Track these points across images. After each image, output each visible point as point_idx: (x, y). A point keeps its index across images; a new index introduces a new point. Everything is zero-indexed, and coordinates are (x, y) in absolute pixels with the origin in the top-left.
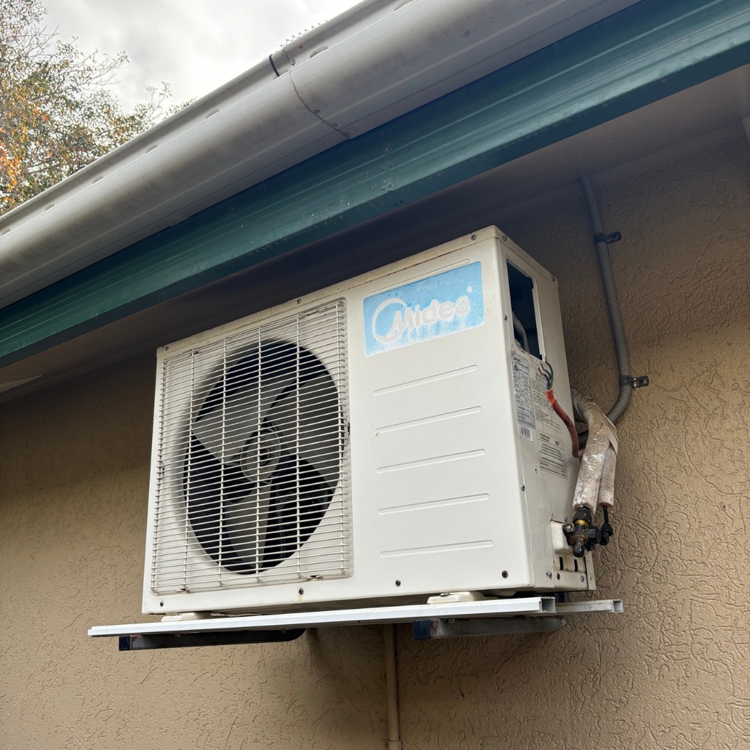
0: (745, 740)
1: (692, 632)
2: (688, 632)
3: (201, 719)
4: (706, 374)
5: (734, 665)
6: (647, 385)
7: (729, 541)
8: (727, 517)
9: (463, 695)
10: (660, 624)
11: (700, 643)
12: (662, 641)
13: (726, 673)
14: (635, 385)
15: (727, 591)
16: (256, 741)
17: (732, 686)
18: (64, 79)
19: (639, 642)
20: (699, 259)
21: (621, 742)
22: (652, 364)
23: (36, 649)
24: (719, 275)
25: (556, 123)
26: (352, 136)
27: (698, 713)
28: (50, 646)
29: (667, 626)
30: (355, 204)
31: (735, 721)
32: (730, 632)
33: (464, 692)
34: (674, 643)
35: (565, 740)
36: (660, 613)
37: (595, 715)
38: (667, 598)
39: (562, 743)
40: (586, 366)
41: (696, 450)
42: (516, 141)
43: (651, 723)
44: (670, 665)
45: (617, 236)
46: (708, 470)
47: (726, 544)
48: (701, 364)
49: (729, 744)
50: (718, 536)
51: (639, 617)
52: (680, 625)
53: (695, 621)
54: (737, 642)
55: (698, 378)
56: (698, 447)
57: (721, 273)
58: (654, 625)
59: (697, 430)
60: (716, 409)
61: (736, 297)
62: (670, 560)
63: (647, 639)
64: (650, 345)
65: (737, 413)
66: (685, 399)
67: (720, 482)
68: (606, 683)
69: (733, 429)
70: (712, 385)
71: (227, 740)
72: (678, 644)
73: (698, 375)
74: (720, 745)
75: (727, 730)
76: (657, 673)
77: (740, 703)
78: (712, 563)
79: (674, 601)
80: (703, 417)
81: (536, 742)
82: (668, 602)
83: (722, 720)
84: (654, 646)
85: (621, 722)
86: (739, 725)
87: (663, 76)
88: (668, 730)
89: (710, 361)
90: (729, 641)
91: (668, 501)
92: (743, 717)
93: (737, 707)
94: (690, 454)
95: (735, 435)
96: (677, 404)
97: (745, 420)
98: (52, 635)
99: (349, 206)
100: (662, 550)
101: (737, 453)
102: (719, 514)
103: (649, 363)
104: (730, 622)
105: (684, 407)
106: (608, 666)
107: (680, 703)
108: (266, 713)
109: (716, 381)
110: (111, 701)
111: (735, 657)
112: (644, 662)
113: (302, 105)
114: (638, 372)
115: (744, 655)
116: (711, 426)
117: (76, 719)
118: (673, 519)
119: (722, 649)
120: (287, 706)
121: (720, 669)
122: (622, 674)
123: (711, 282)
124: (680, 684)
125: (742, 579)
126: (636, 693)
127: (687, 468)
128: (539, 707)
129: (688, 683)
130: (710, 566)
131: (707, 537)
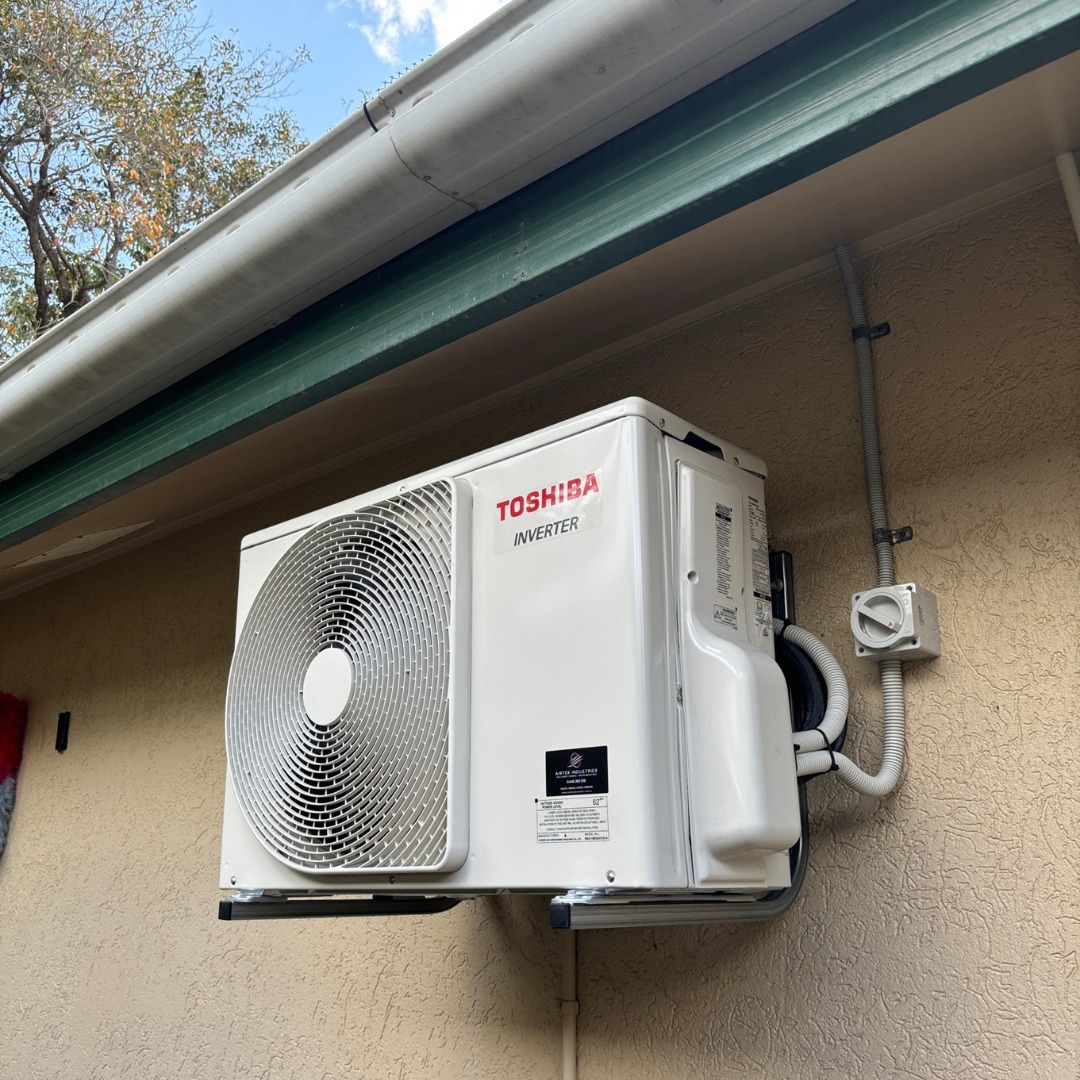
0: (1000, 1016)
1: (944, 873)
2: (939, 873)
3: (344, 966)
4: (988, 524)
5: (993, 918)
6: (910, 538)
7: (1000, 753)
8: (1000, 722)
9: (656, 947)
10: (904, 862)
11: (952, 888)
12: (906, 884)
13: (983, 927)
14: (895, 540)
15: (992, 820)
16: (407, 995)
17: (988, 944)
18: (224, 93)
19: (876, 885)
20: (991, 362)
21: (845, 1011)
22: (918, 510)
23: (155, 871)
24: (1015, 385)
25: (720, 189)
26: (482, 208)
27: (944, 978)
28: (171, 868)
29: (913, 865)
30: (482, 300)
31: (990, 991)
32: (991, 874)
33: (657, 942)
34: (920, 887)
35: (777, 1008)
36: (905, 848)
37: (816, 976)
38: (916, 829)
39: (773, 1011)
40: (833, 511)
41: (967, 630)
42: (672, 213)
43: (884, 989)
44: (913, 915)
45: (884, 329)
46: (981, 657)
47: (995, 759)
48: (982, 510)
49: (980, 1021)
50: (986, 747)
51: (879, 853)
52: (930, 864)
53: (948, 858)
54: (999, 888)
55: (977, 530)
56: (971, 626)
57: (1018, 381)
58: (897, 863)
59: (970, 603)
60: (997, 573)
61: (1036, 416)
62: (923, 778)
63: (887, 882)
64: (918, 483)
65: (1024, 579)
66: (958, 559)
67: (995, 674)
68: (832, 937)
69: (1018, 601)
70: (994, 541)
71: (373, 992)
72: (925, 888)
73: (977, 526)
74: (968, 1021)
75: (978, 1002)
76: (896, 924)
77: (997, 968)
78: (977, 784)
79: (924, 832)
80: (980, 585)
81: (741, 1008)
82: (917, 834)
83: (973, 988)
84: (894, 891)
85: (846, 987)
86: (994, 997)
87: (851, 123)
88: (904, 999)
89: (995, 507)
90: (990, 887)
91: (926, 700)
92: (1000, 985)
93: (993, 972)
94: (959, 635)
95: (1020, 610)
96: (947, 566)
97: (1034, 589)
98: (173, 855)
99: (475, 302)
100: (913, 764)
101: (1020, 635)
102: (990, 717)
103: (915, 509)
104: (992, 862)
105: (956, 571)
106: (836, 915)
107: (921, 965)
108: (420, 960)
109: (1001, 535)
110: (241, 940)
111: (996, 908)
112: (881, 911)
113: (407, 170)
114: (898, 522)
115: (1007, 905)
116: (990, 597)
117: (201, 960)
118: (931, 724)
119: (979, 897)
120: (445, 953)
121: (974, 923)
122: (853, 925)
123: (1004, 394)
124: (924, 940)
125: (1013, 804)
126: (868, 950)
127: (953, 654)
128: (748, 964)
129: (933, 940)
130: (973, 787)
131: (973, 748)
